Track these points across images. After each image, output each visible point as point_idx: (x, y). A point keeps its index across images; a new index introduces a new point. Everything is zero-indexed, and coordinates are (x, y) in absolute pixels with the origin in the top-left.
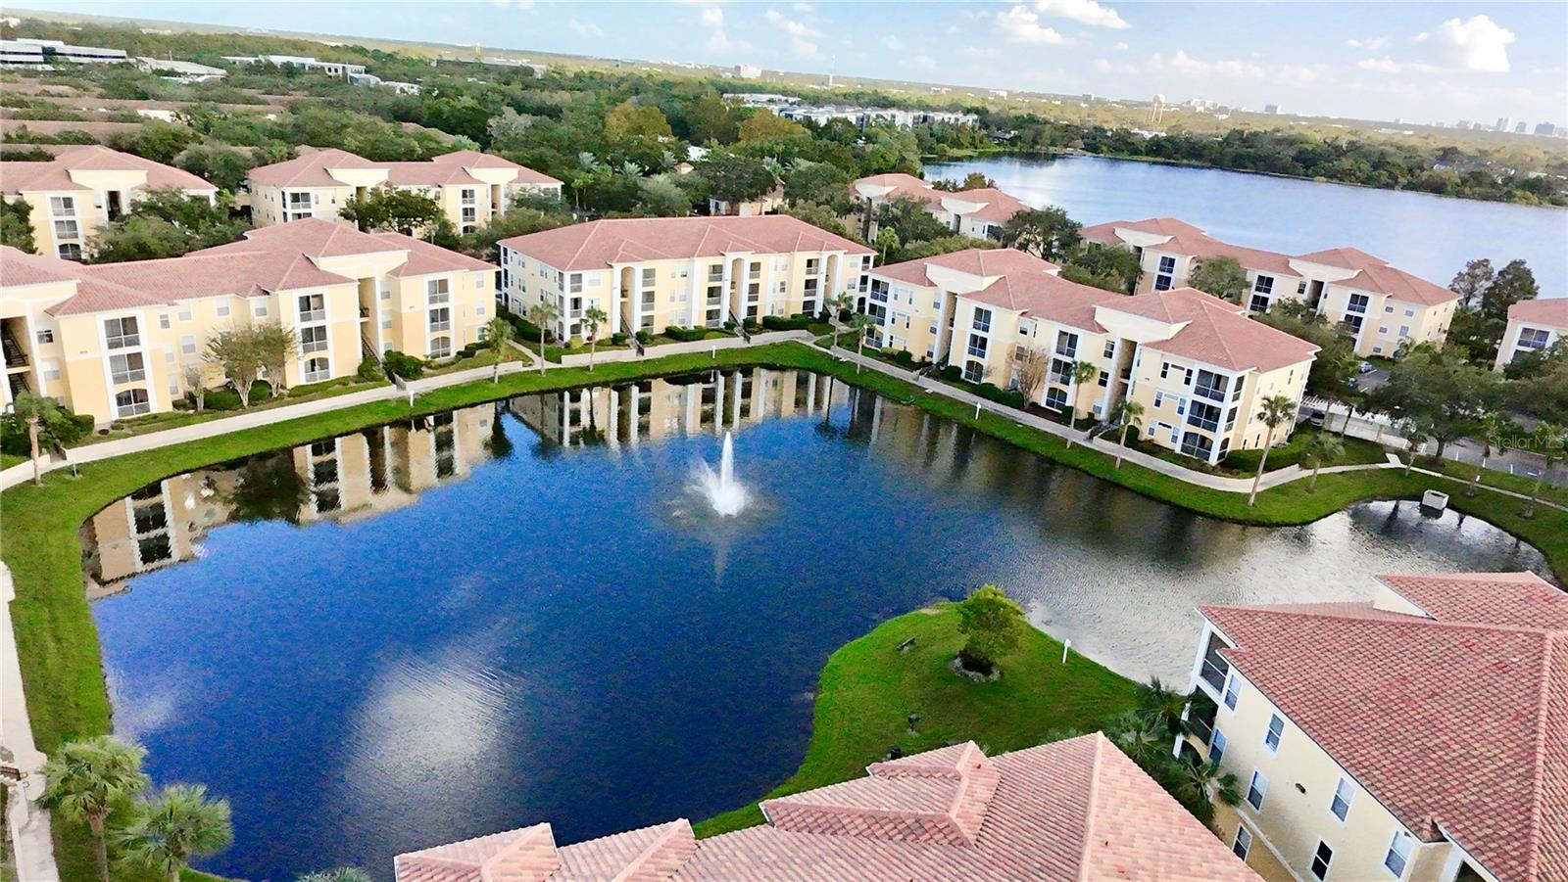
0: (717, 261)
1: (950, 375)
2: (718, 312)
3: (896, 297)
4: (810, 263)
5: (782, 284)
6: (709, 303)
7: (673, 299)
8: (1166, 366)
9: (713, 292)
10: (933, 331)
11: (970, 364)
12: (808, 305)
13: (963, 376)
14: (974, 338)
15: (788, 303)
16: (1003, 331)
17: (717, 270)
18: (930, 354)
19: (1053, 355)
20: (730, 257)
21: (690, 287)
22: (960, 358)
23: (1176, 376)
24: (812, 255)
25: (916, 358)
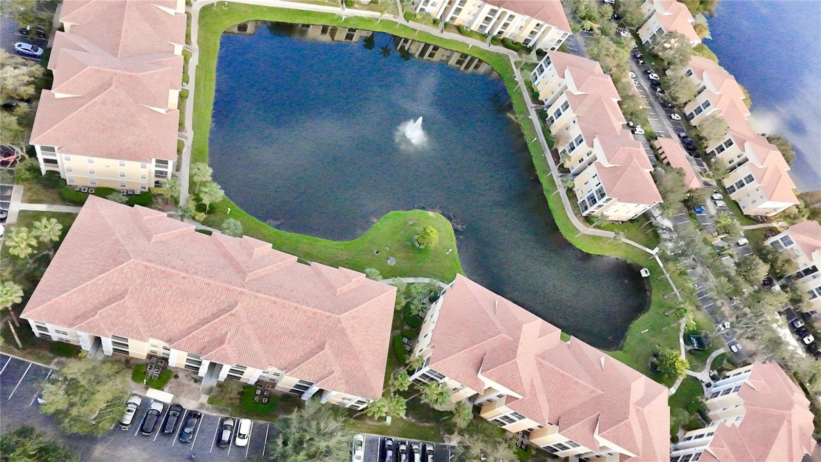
0: (496, 8)
1: (542, 115)
2: (486, 27)
3: (550, 70)
4: (538, 25)
5: (521, 27)
6: (483, 22)
7: (469, 14)
8: (596, 175)
9: (487, 19)
10: (553, 93)
11: (552, 118)
12: (527, 41)
13: (547, 119)
14: (559, 110)
15: (519, 35)
16: (568, 116)
17: (493, 12)
18: (546, 100)
19: (573, 140)
20: (502, 10)
21: (479, 12)
22: (551, 112)
23: (596, 181)
24: (541, 22)
25: (540, 98)
